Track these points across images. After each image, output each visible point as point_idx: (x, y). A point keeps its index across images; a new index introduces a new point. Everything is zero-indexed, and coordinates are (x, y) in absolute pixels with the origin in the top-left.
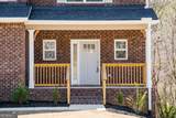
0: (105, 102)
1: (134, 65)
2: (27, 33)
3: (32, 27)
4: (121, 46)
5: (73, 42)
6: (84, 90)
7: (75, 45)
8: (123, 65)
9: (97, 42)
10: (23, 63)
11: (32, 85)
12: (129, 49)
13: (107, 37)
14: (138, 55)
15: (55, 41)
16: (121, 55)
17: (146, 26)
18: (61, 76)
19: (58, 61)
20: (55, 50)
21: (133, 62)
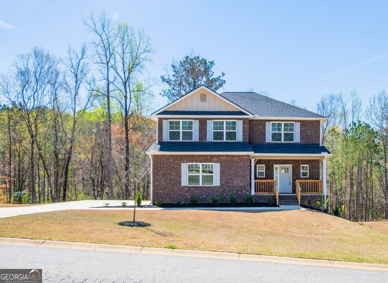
0: (299, 204)
1: (314, 181)
2: (251, 161)
3: (253, 157)
4: (305, 169)
5: (275, 166)
6: (285, 196)
7: (276, 168)
8: (307, 181)
9: (290, 166)
10: (249, 180)
11: (253, 193)
12: (310, 171)
13: (296, 164)
14: (315, 174)
15: (264, 165)
16: (304, 174)
17: (323, 157)
18: (270, 188)
19: (266, 178)
20: (264, 171)
21: (312, 179)
